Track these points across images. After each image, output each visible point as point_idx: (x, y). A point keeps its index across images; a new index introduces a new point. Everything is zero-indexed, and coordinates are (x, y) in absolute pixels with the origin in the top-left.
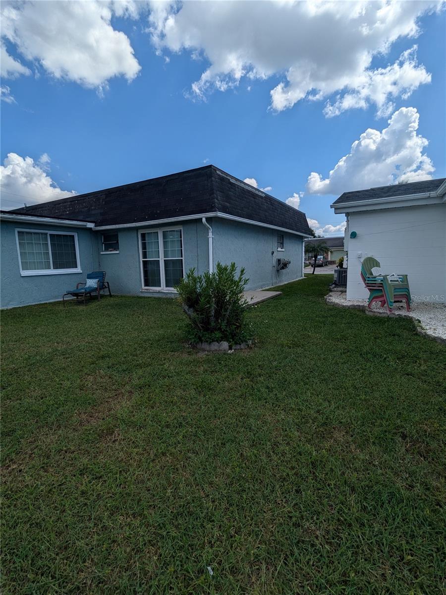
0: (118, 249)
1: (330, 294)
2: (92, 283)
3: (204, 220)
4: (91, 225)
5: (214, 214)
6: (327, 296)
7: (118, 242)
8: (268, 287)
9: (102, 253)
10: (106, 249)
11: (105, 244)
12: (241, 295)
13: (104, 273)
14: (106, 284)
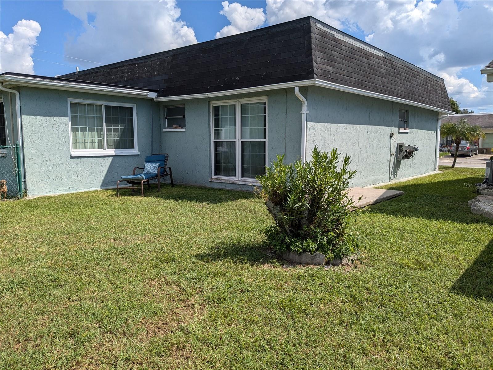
0: (185, 126)
1: (478, 197)
2: (152, 168)
3: (297, 90)
4: (152, 95)
5: (311, 82)
6: (473, 200)
7: (184, 117)
8: (384, 184)
9: (164, 130)
10: (170, 126)
11: (168, 119)
12: (344, 192)
13: (166, 155)
14: (168, 170)
